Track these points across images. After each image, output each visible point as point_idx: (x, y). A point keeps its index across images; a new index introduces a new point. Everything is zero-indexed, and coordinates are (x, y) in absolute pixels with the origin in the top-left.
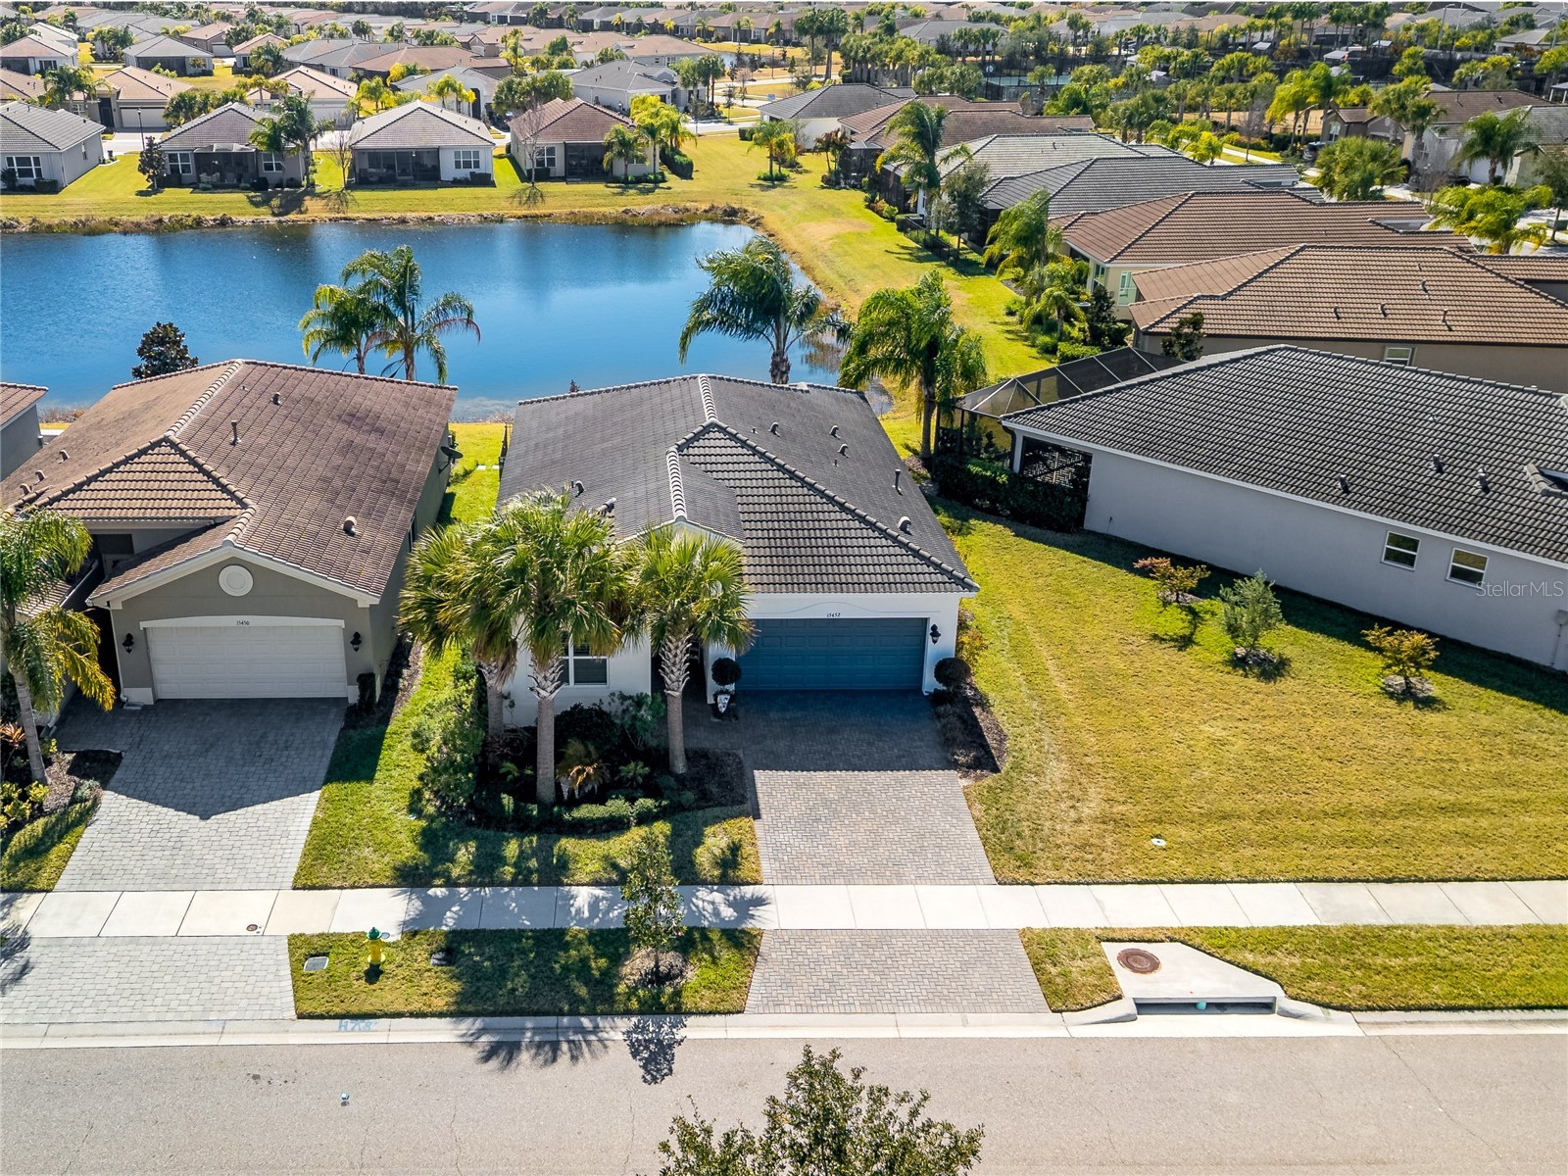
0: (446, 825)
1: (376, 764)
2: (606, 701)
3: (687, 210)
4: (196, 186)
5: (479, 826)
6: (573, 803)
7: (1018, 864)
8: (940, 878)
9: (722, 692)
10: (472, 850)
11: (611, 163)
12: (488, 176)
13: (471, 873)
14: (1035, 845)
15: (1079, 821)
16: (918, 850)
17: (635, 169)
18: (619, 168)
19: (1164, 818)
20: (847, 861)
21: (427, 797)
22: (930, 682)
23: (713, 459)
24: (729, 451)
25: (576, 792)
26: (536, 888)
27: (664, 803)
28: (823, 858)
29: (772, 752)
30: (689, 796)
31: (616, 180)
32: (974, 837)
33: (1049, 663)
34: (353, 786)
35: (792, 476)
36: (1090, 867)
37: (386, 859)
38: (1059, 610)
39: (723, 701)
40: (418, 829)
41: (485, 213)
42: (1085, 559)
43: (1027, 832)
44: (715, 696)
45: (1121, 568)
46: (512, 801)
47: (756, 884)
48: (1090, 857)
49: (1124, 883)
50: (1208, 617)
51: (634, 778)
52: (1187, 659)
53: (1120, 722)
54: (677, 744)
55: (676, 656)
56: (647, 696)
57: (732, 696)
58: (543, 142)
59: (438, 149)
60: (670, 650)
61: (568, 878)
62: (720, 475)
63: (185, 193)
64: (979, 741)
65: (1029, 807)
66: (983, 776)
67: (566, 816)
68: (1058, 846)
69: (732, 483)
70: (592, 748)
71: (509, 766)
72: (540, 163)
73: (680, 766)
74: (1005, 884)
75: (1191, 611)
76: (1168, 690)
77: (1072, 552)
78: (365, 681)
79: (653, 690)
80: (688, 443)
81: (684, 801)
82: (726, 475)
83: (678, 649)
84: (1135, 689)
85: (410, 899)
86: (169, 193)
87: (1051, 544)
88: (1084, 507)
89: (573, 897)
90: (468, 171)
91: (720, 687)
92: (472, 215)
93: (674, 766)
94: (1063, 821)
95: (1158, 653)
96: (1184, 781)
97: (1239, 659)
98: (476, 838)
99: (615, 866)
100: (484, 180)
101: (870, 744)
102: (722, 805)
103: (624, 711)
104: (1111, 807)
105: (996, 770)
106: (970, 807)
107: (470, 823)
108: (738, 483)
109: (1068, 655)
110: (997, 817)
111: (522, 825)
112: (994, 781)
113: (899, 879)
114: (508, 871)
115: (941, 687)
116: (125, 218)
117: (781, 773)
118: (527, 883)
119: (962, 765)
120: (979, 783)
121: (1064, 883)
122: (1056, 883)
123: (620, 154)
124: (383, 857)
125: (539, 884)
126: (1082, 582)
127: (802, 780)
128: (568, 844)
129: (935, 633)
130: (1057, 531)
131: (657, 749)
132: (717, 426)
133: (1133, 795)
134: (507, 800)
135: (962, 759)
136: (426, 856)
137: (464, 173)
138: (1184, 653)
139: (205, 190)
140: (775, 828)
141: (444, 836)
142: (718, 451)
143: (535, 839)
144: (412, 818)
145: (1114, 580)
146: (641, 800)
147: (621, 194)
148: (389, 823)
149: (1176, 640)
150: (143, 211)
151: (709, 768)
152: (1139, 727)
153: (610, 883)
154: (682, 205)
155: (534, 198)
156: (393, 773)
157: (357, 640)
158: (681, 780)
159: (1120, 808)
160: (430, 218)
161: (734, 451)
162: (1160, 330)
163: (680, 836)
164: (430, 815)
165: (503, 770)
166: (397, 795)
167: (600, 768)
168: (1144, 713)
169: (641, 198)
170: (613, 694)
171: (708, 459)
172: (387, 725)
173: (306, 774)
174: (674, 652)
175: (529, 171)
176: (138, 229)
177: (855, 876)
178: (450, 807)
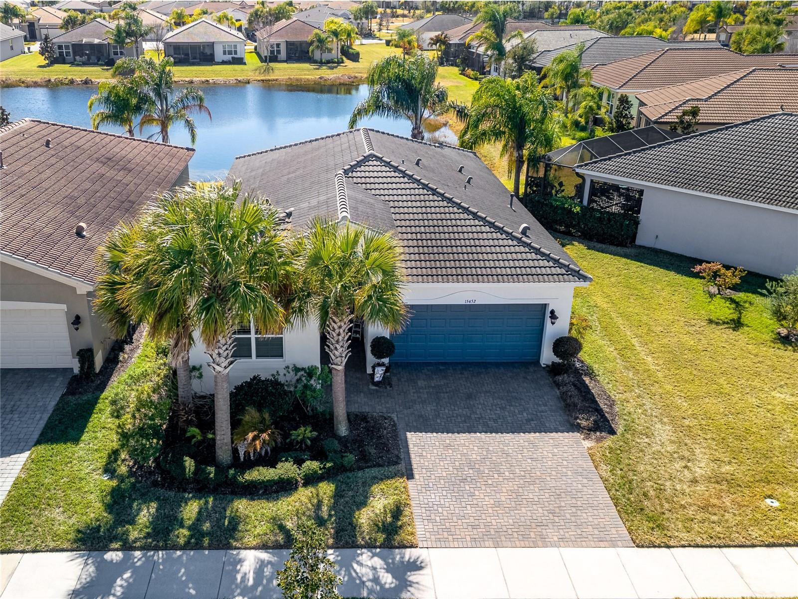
0: (133, 485)
1: (85, 426)
2: (282, 372)
3: (356, 77)
4: (72, 63)
5: (163, 486)
6: (249, 464)
7: (651, 525)
8: (580, 541)
9: (379, 365)
10: (153, 511)
11: (313, 52)
12: (242, 59)
13: (148, 535)
14: (662, 506)
15: (694, 481)
16: (557, 510)
17: (326, 56)
18: (317, 55)
19: (770, 478)
20: (494, 522)
21: (123, 456)
22: (547, 356)
23: (372, 180)
24: (384, 174)
25: (252, 455)
26: (207, 552)
27: (329, 465)
28: (472, 519)
29: (421, 416)
30: (351, 458)
31: (315, 62)
32: (604, 497)
33: (634, 341)
34: (59, 447)
35: (434, 192)
36: (718, 529)
37: (73, 520)
38: (631, 300)
39: (379, 373)
40: (108, 489)
41: (239, 79)
42: (642, 264)
43: (652, 493)
44: (374, 368)
45: (671, 271)
46: (193, 463)
47: (412, 547)
48: (715, 518)
49: (753, 546)
50: (747, 305)
51: (303, 440)
52: (740, 337)
53: (704, 389)
54: (340, 411)
55: (339, 335)
56: (316, 368)
57: (387, 367)
58: (274, 40)
59: (213, 43)
60: (334, 330)
61: (237, 540)
62: (377, 192)
63: (66, 67)
64: (593, 406)
65: (649, 468)
66: (602, 437)
67: (240, 479)
68: (683, 507)
69: (387, 198)
70: (267, 416)
71: (194, 430)
72: (272, 52)
73: (343, 429)
74: (643, 547)
75: (732, 301)
76: (735, 362)
77: (632, 260)
78: (85, 355)
79: (321, 363)
80: (353, 168)
81: (345, 463)
82: (382, 192)
83: (340, 328)
84: (708, 361)
85: (86, 564)
86: (57, 67)
87: (615, 254)
88: (637, 228)
89: (241, 561)
90: (230, 56)
91: (377, 361)
92: (232, 79)
93: (338, 430)
94: (681, 480)
95: (718, 333)
96: (775, 442)
97: (783, 337)
98: (157, 499)
99: (282, 528)
100: (240, 61)
101: (503, 408)
102: (379, 465)
103: (298, 380)
104: (719, 467)
105: (612, 432)
106: (596, 467)
107: (155, 484)
108: (391, 198)
109: (647, 334)
110: (622, 477)
111: (201, 487)
112: (613, 442)
113: (542, 542)
114: (184, 533)
115: (557, 360)
116: (29, 79)
117: (429, 435)
118: (198, 546)
119: (584, 428)
120: (600, 445)
121: (697, 546)
122: (690, 546)
123: (318, 47)
124: (70, 518)
125: (210, 548)
126: (644, 280)
127: (448, 442)
128: (242, 506)
129: (553, 316)
130: (617, 245)
131: (323, 414)
132: (375, 156)
133: (735, 456)
134: (189, 464)
135: (584, 423)
136: (110, 516)
137: (228, 57)
138: (738, 333)
139: (78, 65)
140: (427, 488)
141: (130, 497)
142: (376, 174)
143: (211, 500)
144: (105, 478)
145: (667, 279)
146: (308, 463)
147: (318, 69)
148: (84, 483)
149: (727, 323)
150: (40, 76)
151: (368, 430)
152: (721, 393)
153: (277, 546)
154: (353, 75)
155: (267, 70)
156: (99, 435)
157: (77, 321)
158: (343, 441)
159: (728, 467)
160: (207, 81)
161: (388, 174)
162: (665, 120)
163: (342, 496)
164: (122, 476)
165: (188, 434)
166: (97, 455)
167: (273, 433)
168: (721, 381)
169: (329, 71)
170: (287, 367)
171: (368, 180)
172: (102, 392)
173: (21, 436)
174: (337, 331)
175: (266, 57)
176: (36, 85)
177: (503, 538)
178: (141, 467)
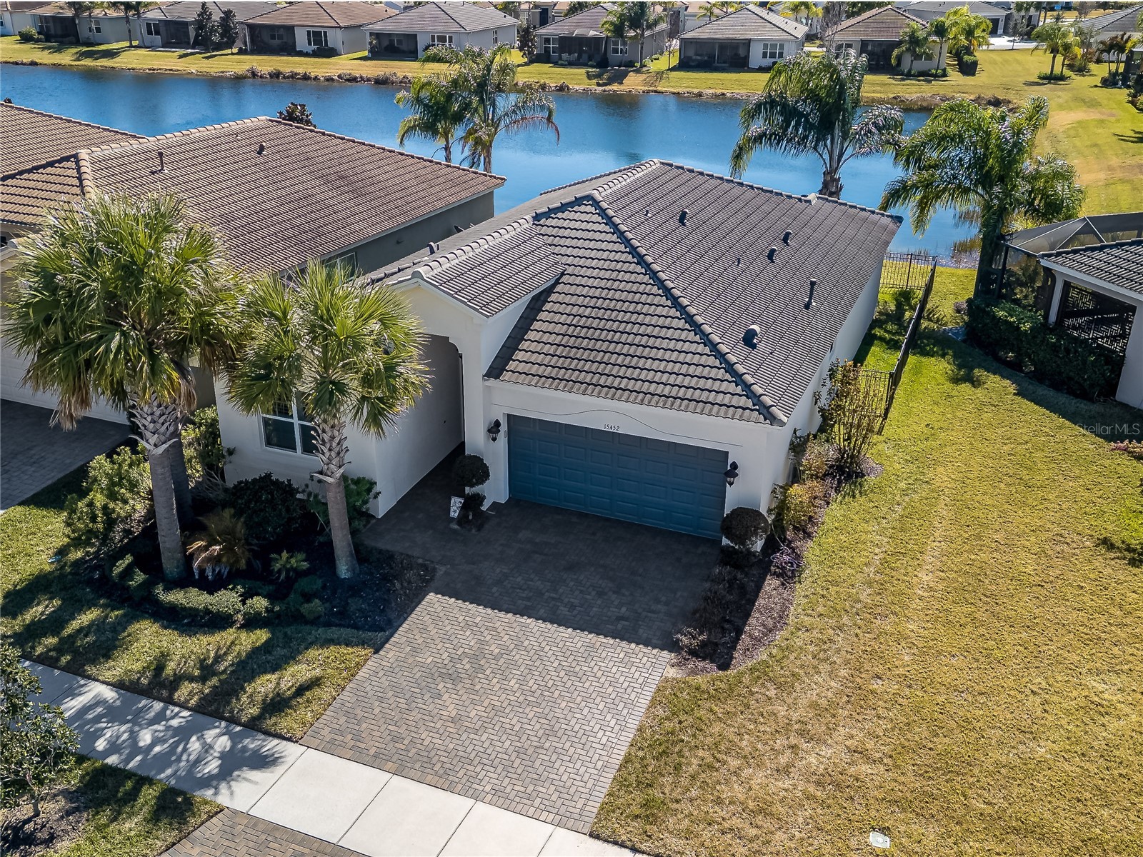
4: (556, 64)
7: (639, 812)
11: (899, 58)
14: (686, 791)
15: (784, 771)
17: (920, 65)
18: (905, 63)
19: (916, 804)
23: (567, 232)
24: (590, 226)
25: (210, 573)
27: (278, 608)
30: (314, 606)
31: (898, 73)
32: (617, 753)
34: (39, 513)
38: (1001, 485)
39: (456, 506)
40: (38, 574)
51: (278, 570)
54: (338, 542)
58: (841, 39)
59: (749, 41)
62: (563, 250)
63: (549, 67)
65: (728, 731)
66: (704, 669)
67: (162, 597)
68: (719, 802)
74: (597, 837)
80: (550, 213)
82: (569, 251)
86: (535, 67)
88: (1117, 372)
89: (77, 694)
90: (771, 60)
93: (338, 567)
94: (760, 764)
96: (996, 754)
102: (355, 627)
104: (850, 763)
105: (725, 666)
106: (648, 708)
108: (577, 261)
111: (113, 595)
112: (712, 679)
113: (464, 786)
114: (50, 643)
118: (54, 663)
119: (681, 649)
120: (691, 678)
123: (908, 50)
125: (64, 668)
129: (732, 471)
132: (593, 198)
133: (898, 753)
135: (685, 640)
137: (767, 62)
139: (562, 65)
142: (578, 225)
144: (51, 559)
153: (133, 688)
159: (864, 768)
161: (595, 227)
164: (67, 562)
169: (916, 88)
177: (417, 765)
